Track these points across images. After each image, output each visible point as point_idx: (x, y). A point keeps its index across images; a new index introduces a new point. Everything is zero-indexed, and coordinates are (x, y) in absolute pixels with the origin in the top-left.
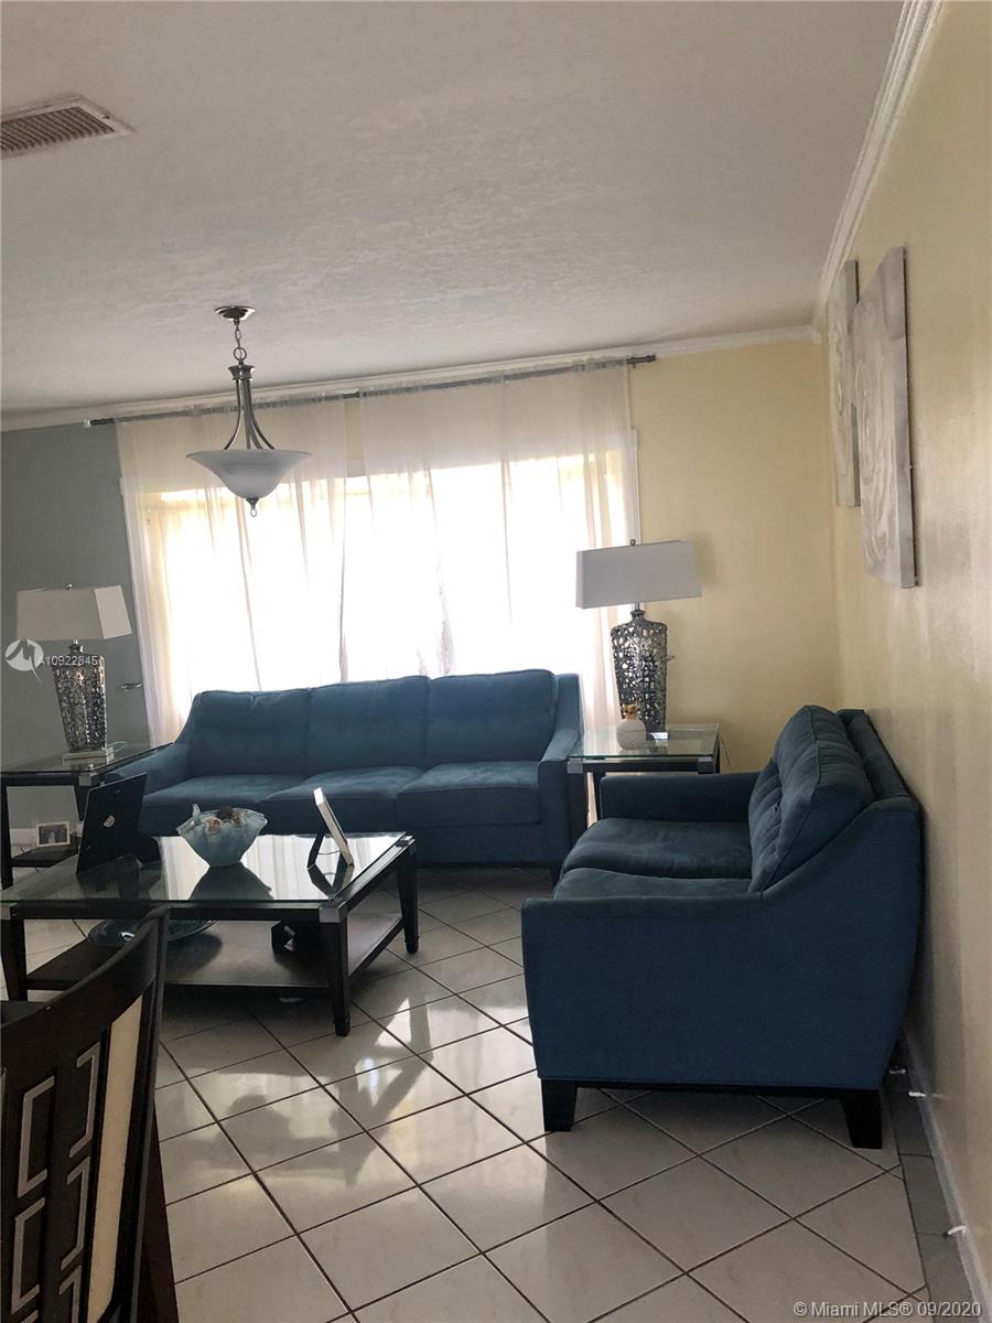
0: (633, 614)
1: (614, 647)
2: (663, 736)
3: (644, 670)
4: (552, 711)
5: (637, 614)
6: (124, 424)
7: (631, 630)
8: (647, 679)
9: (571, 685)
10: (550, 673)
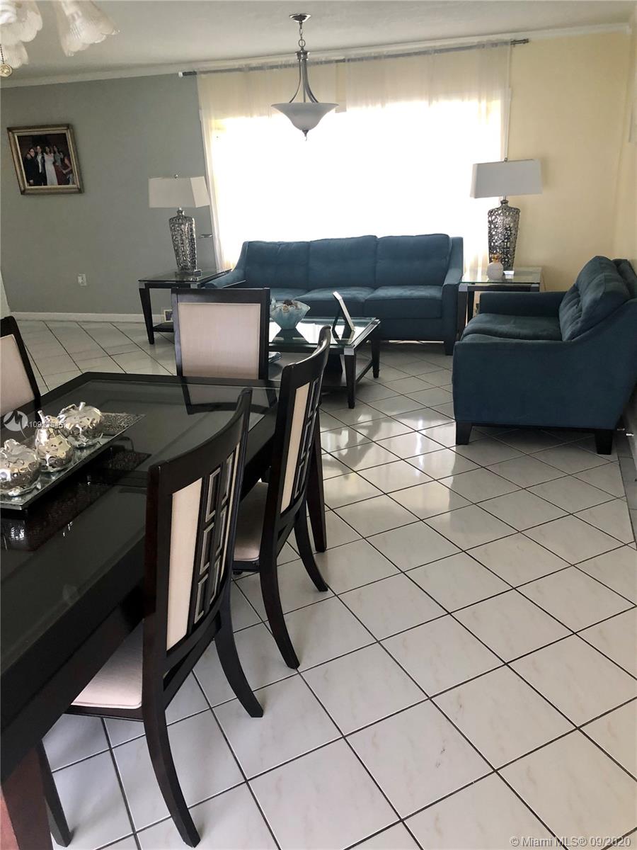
0: (502, 203)
1: (489, 222)
2: (512, 273)
3: (505, 235)
4: (448, 258)
5: (504, 202)
6: (203, 76)
7: (500, 212)
8: (506, 241)
9: (459, 243)
10: (447, 236)
